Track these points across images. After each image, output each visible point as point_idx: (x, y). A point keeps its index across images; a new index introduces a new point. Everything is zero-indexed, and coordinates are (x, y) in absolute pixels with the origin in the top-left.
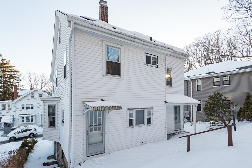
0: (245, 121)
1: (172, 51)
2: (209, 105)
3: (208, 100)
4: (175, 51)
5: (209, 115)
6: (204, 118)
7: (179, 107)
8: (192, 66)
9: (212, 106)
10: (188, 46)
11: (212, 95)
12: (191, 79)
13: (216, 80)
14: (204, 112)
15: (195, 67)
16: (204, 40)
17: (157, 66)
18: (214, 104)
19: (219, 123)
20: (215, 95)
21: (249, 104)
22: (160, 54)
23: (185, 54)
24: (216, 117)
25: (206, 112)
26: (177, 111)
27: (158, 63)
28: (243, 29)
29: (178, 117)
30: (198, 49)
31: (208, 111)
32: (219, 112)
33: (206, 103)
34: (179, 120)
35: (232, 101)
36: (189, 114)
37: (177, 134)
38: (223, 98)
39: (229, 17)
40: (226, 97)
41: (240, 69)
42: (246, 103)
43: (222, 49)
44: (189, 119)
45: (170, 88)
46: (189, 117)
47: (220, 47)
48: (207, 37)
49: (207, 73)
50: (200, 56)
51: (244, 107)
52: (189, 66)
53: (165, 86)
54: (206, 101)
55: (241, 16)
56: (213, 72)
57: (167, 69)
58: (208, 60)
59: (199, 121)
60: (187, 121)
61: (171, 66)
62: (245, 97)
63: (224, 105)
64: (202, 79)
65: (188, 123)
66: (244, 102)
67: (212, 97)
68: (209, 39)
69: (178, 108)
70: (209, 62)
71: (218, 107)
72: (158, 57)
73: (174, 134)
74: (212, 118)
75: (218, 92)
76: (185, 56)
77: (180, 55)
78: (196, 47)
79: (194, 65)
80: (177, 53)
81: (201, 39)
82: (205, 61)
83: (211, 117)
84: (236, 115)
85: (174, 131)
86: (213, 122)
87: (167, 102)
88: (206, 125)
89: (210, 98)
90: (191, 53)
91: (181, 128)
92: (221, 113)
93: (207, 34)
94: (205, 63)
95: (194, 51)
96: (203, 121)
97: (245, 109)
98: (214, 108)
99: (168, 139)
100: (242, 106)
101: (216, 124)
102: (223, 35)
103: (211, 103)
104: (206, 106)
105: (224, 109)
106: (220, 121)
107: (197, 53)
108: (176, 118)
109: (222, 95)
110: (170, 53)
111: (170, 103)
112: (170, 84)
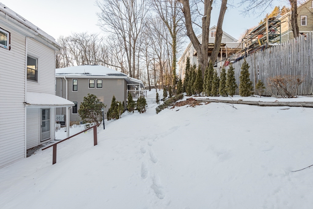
0: (112, 120)
1: (37, 34)
2: (84, 107)
3: (83, 102)
4: (42, 36)
5: (84, 117)
6: (80, 121)
7: (49, 110)
8: (70, 63)
9: (86, 108)
10: (64, 38)
11: (87, 96)
12: (66, 77)
13: (92, 82)
14: (79, 114)
15: (73, 65)
16: (81, 38)
17: (8, 47)
18: (88, 106)
19: (93, 124)
20: (89, 96)
21: (114, 105)
22: (13, 31)
23: (57, 45)
24: (90, 118)
25: (81, 115)
26: (46, 115)
27: (10, 43)
28: (112, 42)
29: (46, 123)
30: (75, 46)
31: (82, 113)
32: (93, 114)
33: (81, 105)
34: (48, 127)
35: (103, 103)
36: (64, 118)
37: (45, 145)
38: (96, 99)
39: (102, 26)
40: (99, 99)
41: (109, 75)
42: (112, 105)
43: (98, 53)
44: (63, 124)
45: (35, 84)
46: (63, 121)
47: (96, 51)
48: (84, 36)
49: (83, 74)
50: (78, 54)
51: (111, 108)
52: (66, 62)
53: (24, 80)
54: (81, 103)
55: (110, 29)
56: (88, 74)
57: (28, 57)
58: (85, 61)
59: (74, 125)
60: (61, 127)
61: (35, 54)
62: (112, 100)
63: (97, 106)
64: (78, 79)
65: (61, 129)
66: (111, 103)
67: (86, 98)
68: (87, 39)
69: (46, 112)
70: (86, 63)
71: (92, 108)
72: (10, 33)
73: (41, 146)
74: (87, 119)
75: (92, 94)
76: (57, 47)
77: (50, 43)
78: (73, 42)
79: (72, 62)
80: (45, 40)
81: (79, 36)
82: (83, 61)
83: (85, 119)
84: (105, 116)
85: (41, 142)
86: (88, 124)
87: (27, 104)
88: (81, 128)
89: (85, 100)
90: (68, 47)
91: (51, 136)
92: (95, 114)
93: (84, 33)
94: (83, 63)
95: (72, 46)
96: (79, 124)
97: (111, 109)
98: (89, 109)
99: (27, 157)
100: (110, 107)
101: (90, 125)
102: (98, 40)
103: (85, 105)
104: (80, 108)
105: (97, 110)
106: (94, 122)
107: (75, 49)
108: (43, 125)
109: (95, 98)
110: (33, 36)
111: (33, 104)
112: (35, 79)
